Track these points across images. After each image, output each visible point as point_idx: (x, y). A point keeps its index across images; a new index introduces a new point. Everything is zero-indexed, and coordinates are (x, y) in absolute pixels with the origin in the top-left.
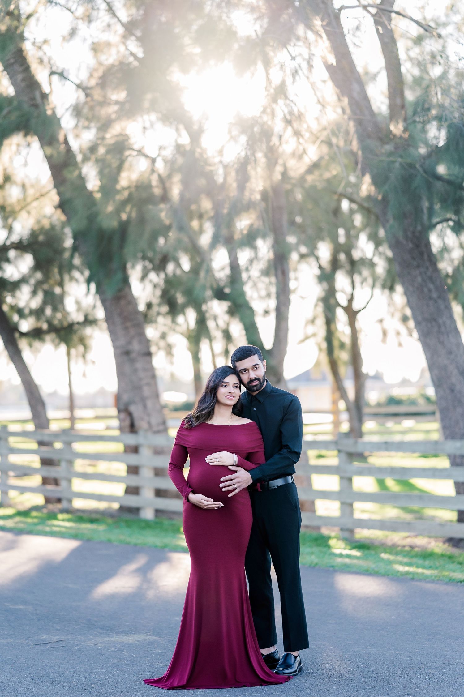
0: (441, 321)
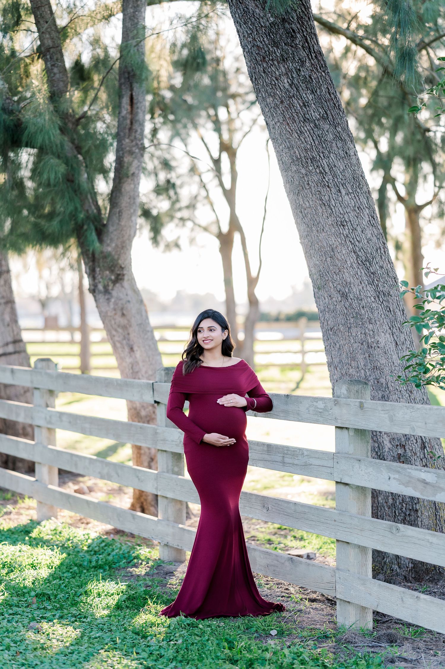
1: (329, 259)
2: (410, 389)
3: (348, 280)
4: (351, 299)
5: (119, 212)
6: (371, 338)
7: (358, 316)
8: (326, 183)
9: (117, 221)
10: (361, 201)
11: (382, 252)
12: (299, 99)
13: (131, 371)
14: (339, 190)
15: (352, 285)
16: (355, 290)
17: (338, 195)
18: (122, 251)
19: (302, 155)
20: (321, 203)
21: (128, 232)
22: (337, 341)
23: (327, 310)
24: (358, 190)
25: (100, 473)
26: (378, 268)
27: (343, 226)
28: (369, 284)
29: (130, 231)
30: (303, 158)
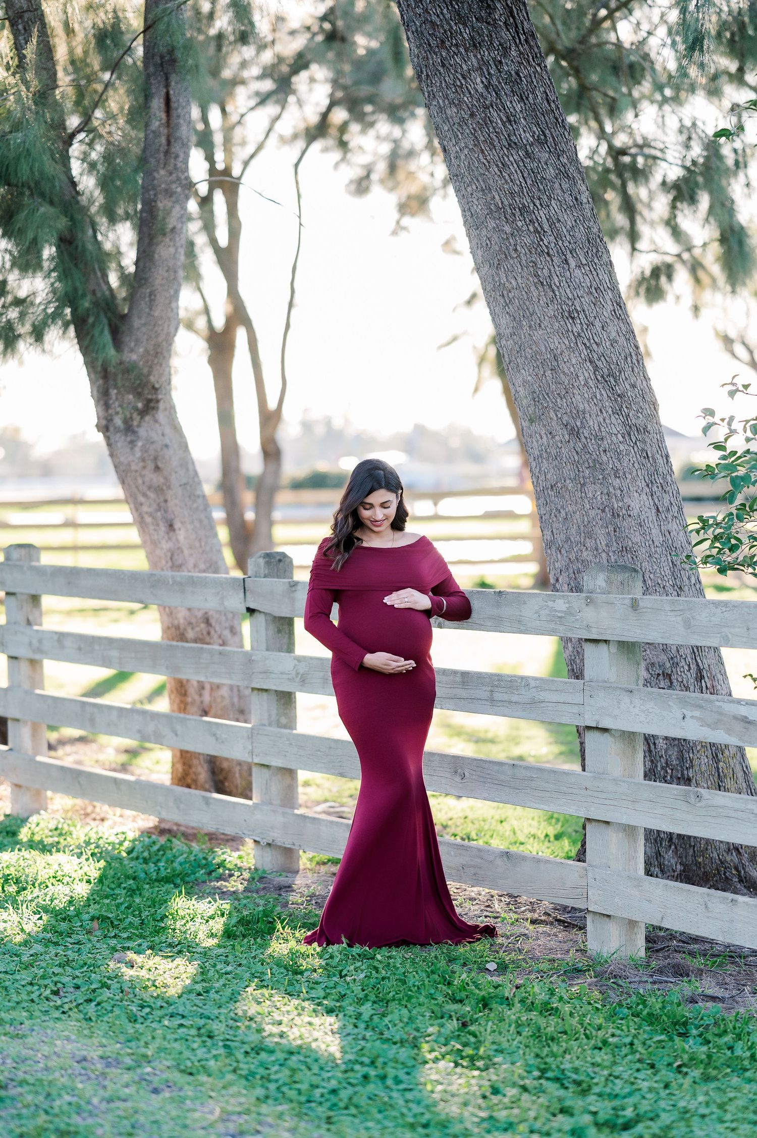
1: (549, 373)
2: (678, 583)
3: (581, 407)
4: (586, 438)
5: (151, 294)
6: (617, 501)
7: (596, 465)
8: (544, 248)
9: (147, 310)
10: (601, 277)
11: (635, 361)
12: (500, 110)
13: (170, 564)
14: (566, 260)
15: (587, 415)
16: (591, 423)
17: (563, 268)
18: (156, 361)
19: (506, 203)
20: (536, 280)
21: (166, 328)
22: (562, 507)
23: (545, 455)
24: (596, 260)
25: (139, 731)
26: (628, 387)
27: (573, 318)
28: (613, 413)
29: (169, 326)
30: (507, 208)
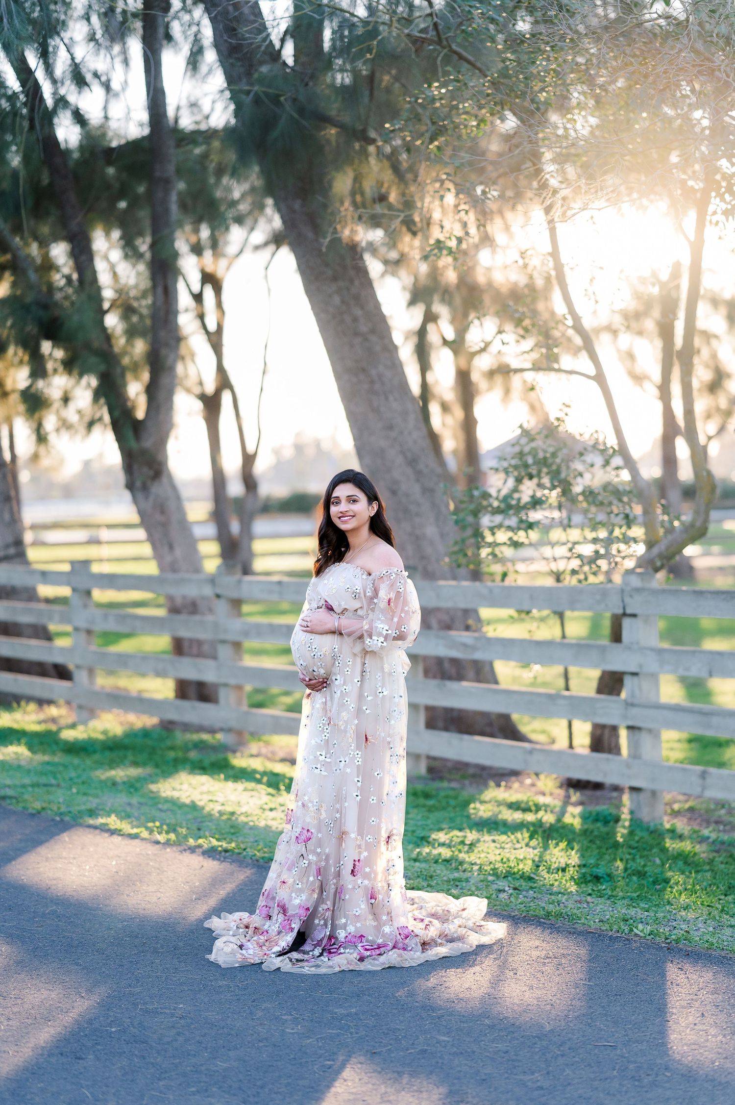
0: (373, 372)
5: (157, 407)
9: (155, 416)
13: (170, 568)
29: (167, 427)
